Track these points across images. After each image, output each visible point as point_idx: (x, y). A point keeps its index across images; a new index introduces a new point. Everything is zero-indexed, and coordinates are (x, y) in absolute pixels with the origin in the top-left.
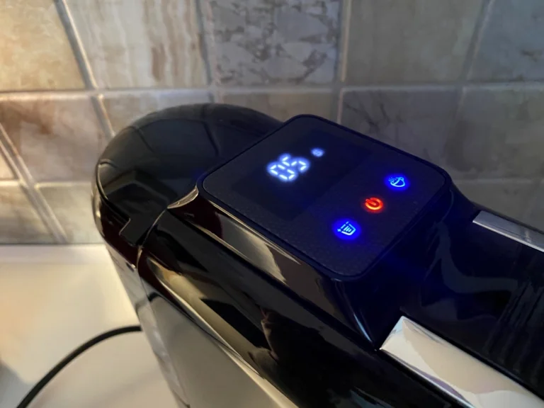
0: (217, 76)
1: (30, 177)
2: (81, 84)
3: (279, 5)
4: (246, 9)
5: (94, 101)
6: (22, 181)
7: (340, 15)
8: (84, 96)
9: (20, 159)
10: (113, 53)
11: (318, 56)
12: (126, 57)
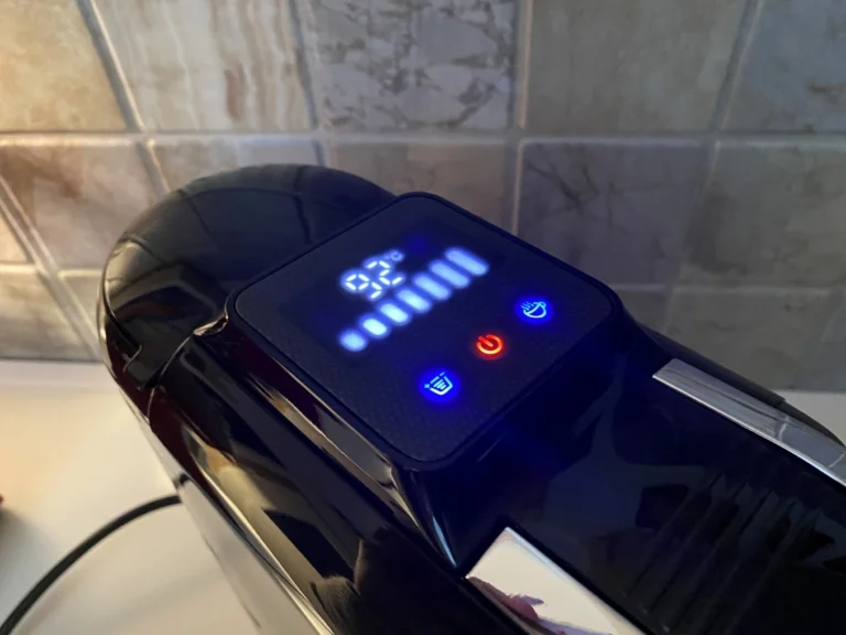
0: (326, 115)
1: (51, 261)
2: (121, 124)
3: (419, 8)
4: (367, 13)
5: (140, 149)
6: (39, 267)
7: (514, 23)
8: (126, 141)
9: (35, 233)
10: (166, 78)
11: (482, 88)
12: (187, 82)
